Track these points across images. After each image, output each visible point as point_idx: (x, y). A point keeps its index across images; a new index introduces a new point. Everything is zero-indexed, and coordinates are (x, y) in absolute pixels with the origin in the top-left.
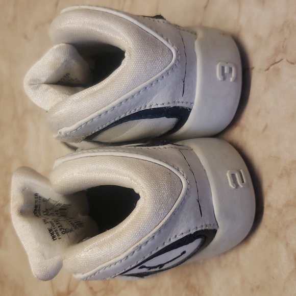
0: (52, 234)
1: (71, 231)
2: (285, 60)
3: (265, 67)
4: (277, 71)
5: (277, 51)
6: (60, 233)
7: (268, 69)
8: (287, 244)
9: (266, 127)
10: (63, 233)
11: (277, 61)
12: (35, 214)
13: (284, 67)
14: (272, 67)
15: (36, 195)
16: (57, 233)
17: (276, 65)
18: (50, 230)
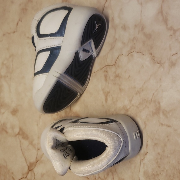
0: (65, 156)
1: (70, 154)
2: (135, 51)
3: (128, 54)
4: (132, 56)
5: (131, 48)
6: (67, 155)
7: (128, 55)
8: (141, 118)
9: (129, 76)
10: (68, 155)
11: (132, 52)
12: (56, 147)
13: (135, 54)
14: (130, 54)
15: (57, 139)
16: (66, 156)
17: (131, 53)
18: (64, 155)
